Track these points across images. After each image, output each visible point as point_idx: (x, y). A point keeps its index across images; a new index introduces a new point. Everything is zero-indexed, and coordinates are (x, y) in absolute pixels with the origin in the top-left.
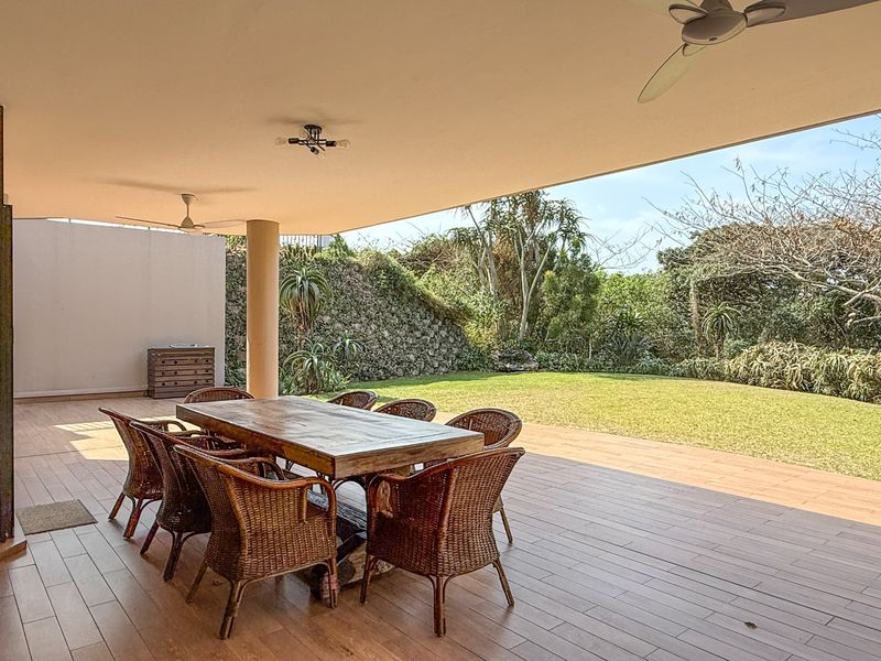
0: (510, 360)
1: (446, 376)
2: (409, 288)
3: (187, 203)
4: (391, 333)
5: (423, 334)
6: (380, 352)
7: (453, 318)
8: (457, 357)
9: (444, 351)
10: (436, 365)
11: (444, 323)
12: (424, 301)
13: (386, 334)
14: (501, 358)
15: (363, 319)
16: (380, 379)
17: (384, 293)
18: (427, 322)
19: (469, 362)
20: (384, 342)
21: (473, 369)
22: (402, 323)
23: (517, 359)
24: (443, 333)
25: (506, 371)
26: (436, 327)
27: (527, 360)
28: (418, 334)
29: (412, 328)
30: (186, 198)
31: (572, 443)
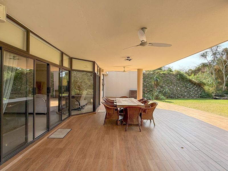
0: (218, 96)
1: (196, 99)
2: (186, 78)
3: (124, 68)
4: (180, 88)
5: (190, 89)
6: (176, 92)
7: (200, 85)
8: (200, 94)
9: (196, 93)
10: (193, 96)
11: (197, 86)
12: (190, 81)
13: (179, 88)
14: (215, 95)
15: (173, 85)
16: (176, 98)
17: (179, 80)
18: (191, 86)
19: (204, 96)
20: (178, 90)
21: (205, 98)
22: (184, 86)
23: (220, 96)
24: (196, 89)
25: (216, 99)
26: (194, 87)
27: (225, 96)
28: (188, 89)
29: (186, 87)
30: (124, 67)
31: (203, 115)
